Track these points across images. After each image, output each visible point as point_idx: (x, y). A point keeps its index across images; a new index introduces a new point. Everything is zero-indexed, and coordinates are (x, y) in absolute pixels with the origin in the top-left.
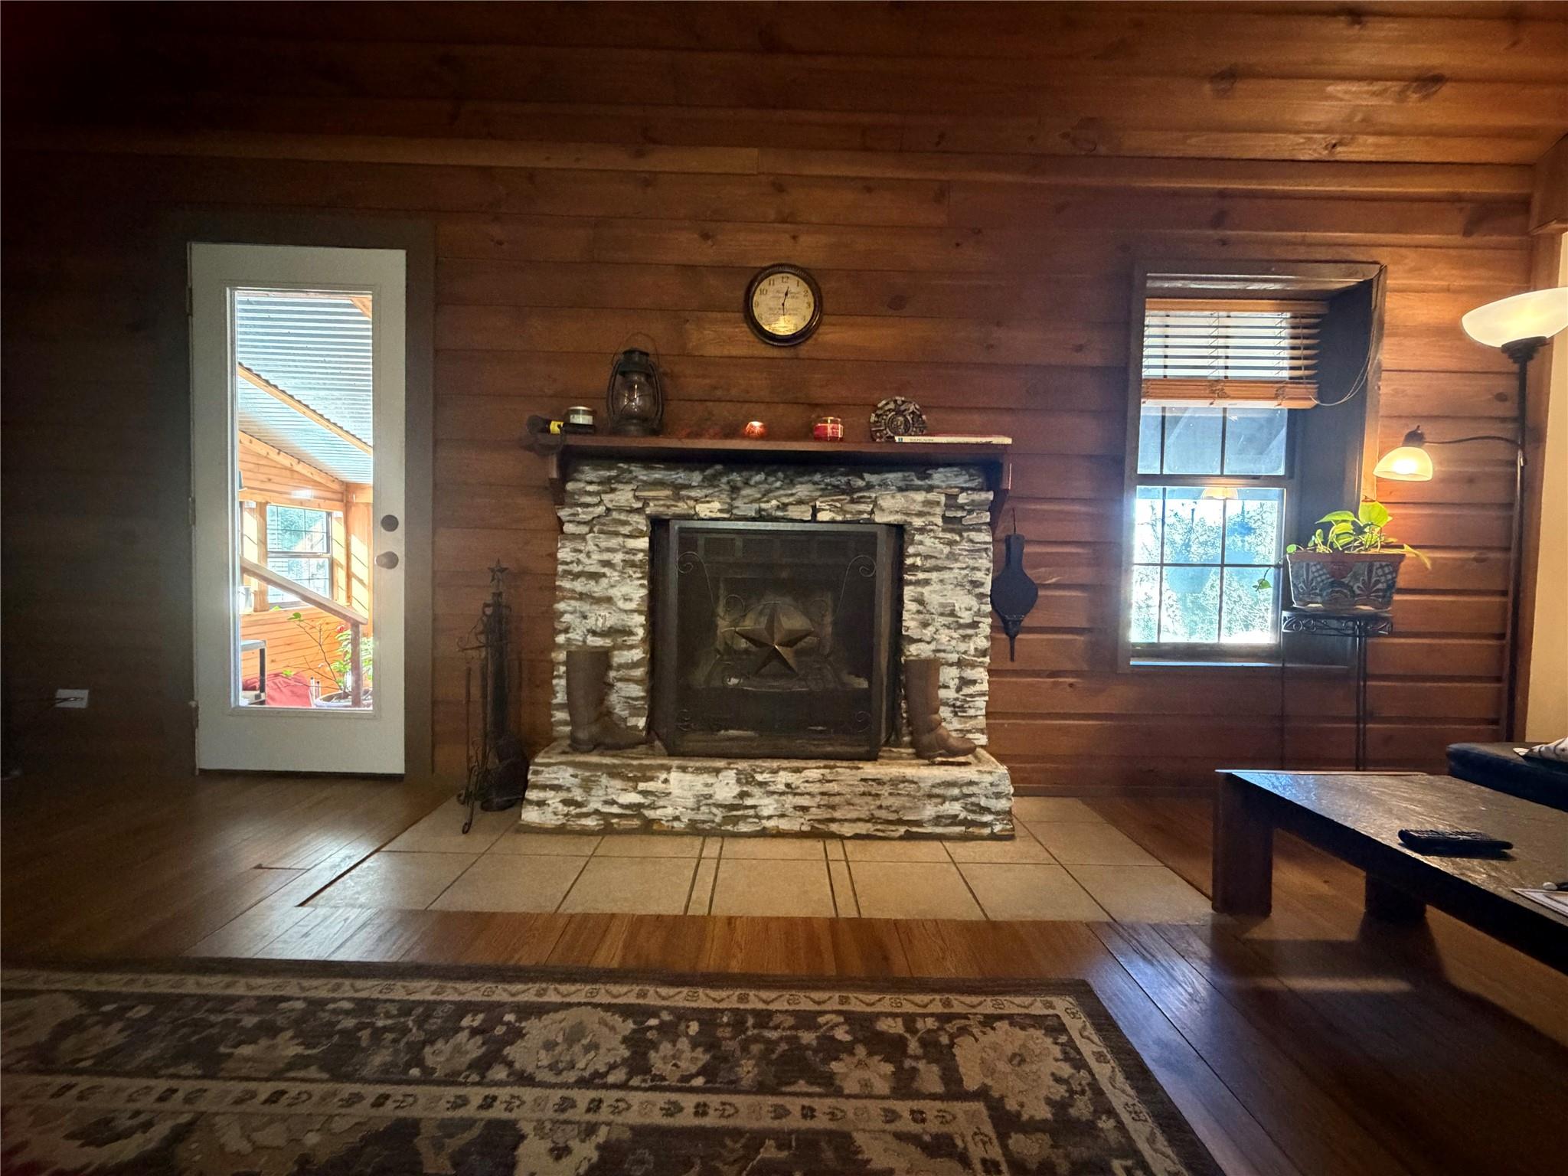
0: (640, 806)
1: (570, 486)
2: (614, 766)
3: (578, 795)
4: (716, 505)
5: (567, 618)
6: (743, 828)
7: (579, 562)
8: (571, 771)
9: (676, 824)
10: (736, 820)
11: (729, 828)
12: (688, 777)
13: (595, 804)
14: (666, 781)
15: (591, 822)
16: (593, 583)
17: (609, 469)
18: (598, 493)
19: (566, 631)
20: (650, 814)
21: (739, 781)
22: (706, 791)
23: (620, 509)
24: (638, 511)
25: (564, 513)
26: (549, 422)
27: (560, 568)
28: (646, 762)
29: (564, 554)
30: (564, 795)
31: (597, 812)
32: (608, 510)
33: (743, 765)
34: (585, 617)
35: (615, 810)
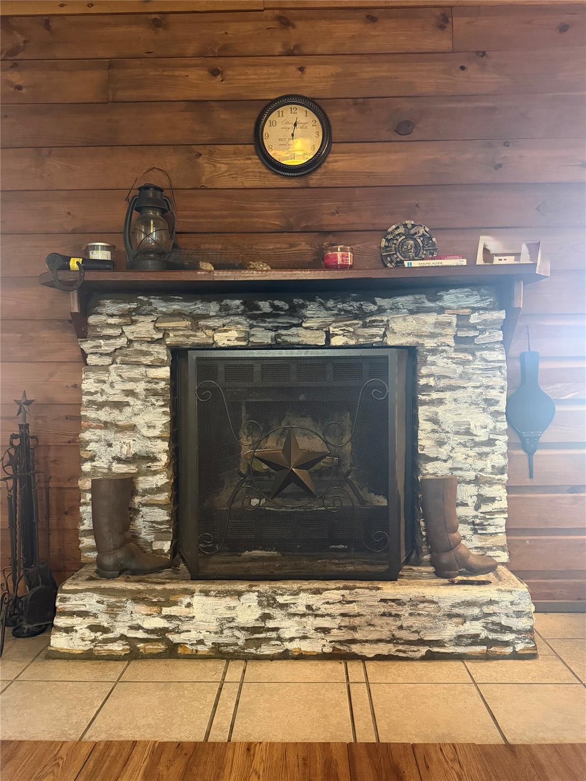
0: (165, 630)
1: (92, 320)
2: (139, 592)
3: (104, 620)
4: (234, 334)
5: (92, 446)
6: (266, 650)
7: (102, 392)
8: (96, 597)
9: (200, 648)
10: (259, 643)
11: (253, 651)
12: (211, 601)
13: (121, 629)
14: (189, 605)
15: (118, 648)
16: (116, 412)
17: (129, 302)
18: (119, 326)
19: (92, 459)
20: (175, 638)
21: (260, 604)
22: (228, 614)
23: (141, 341)
24: (159, 341)
25: (87, 346)
26: (69, 259)
27: (85, 399)
28: (169, 587)
29: (89, 384)
30: (90, 621)
31: (123, 637)
32: (130, 342)
33: (264, 587)
34: (110, 445)
35: (140, 634)
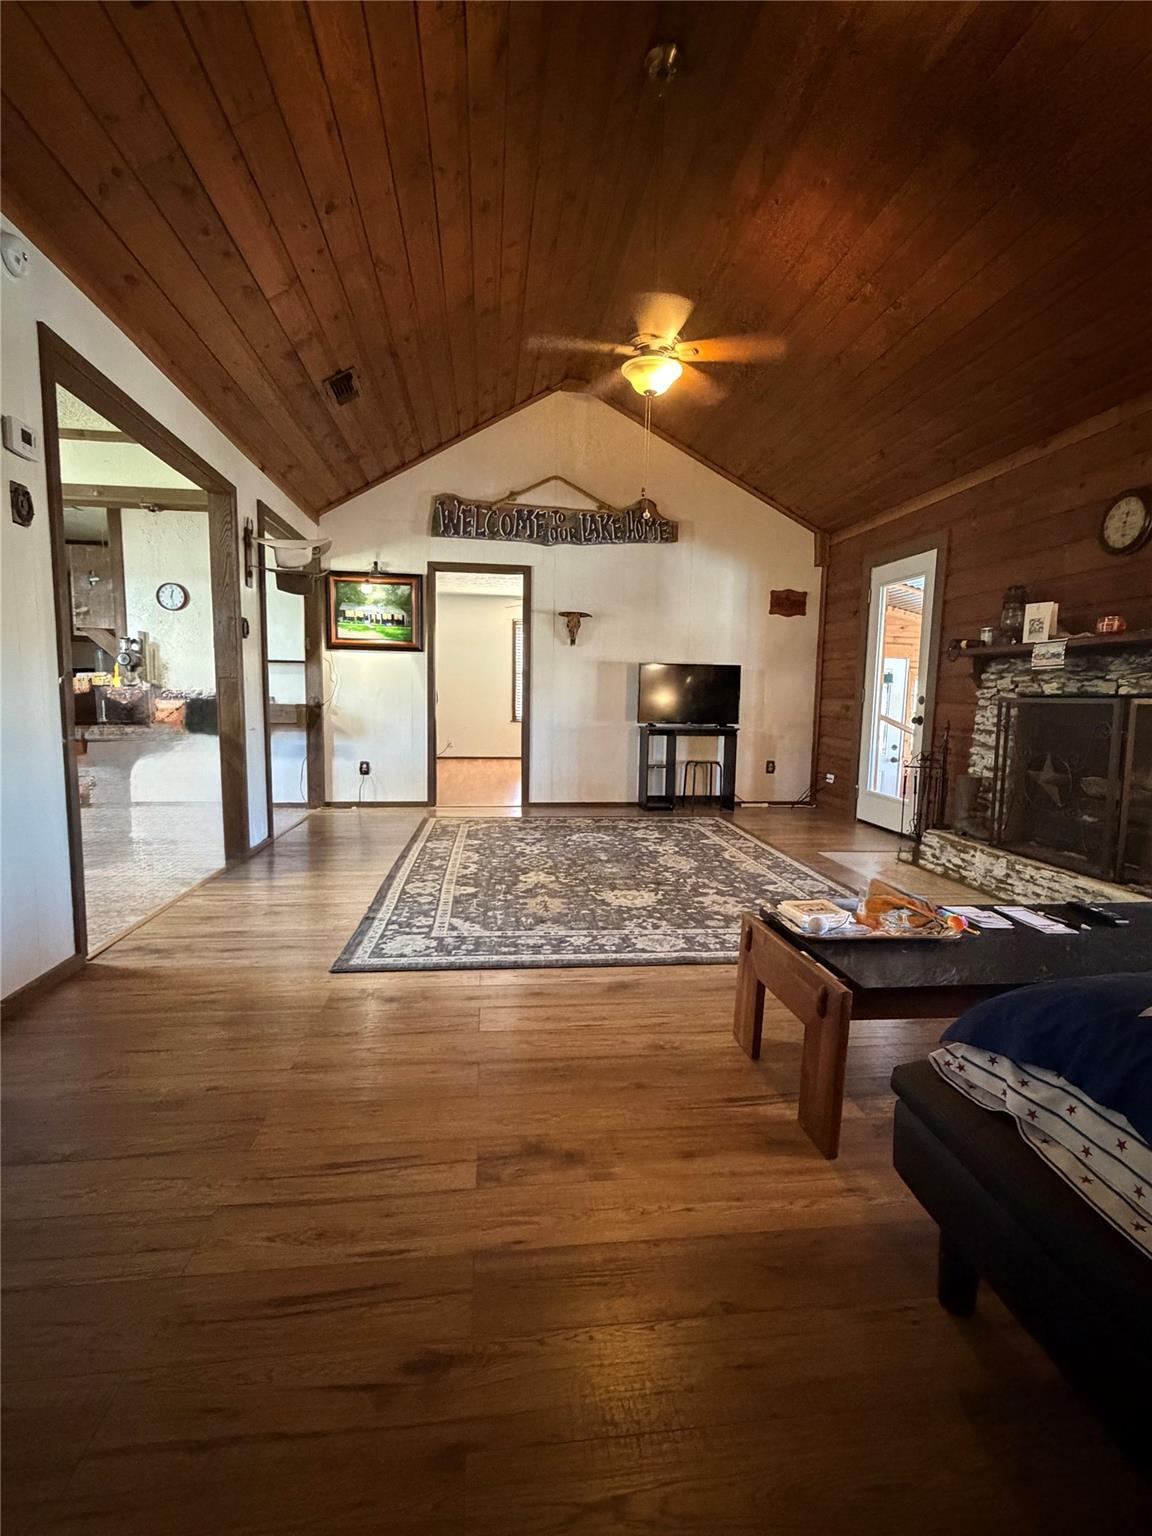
0: (959, 867)
1: (983, 676)
2: (955, 842)
3: (937, 853)
5: (974, 757)
6: (1002, 895)
7: (983, 723)
8: (937, 839)
9: (974, 883)
10: (999, 889)
11: (997, 893)
12: (984, 857)
13: (943, 861)
14: (973, 856)
15: (939, 870)
16: (988, 736)
17: (1004, 664)
18: (995, 680)
19: (974, 765)
20: (964, 873)
21: (1007, 868)
22: (990, 867)
23: (1004, 690)
24: (1013, 690)
25: (978, 693)
26: (961, 641)
27: (976, 727)
28: (968, 843)
29: (978, 719)
30: (933, 851)
31: (944, 865)
32: (998, 691)
33: (1013, 858)
34: (983, 758)
35: (951, 866)
